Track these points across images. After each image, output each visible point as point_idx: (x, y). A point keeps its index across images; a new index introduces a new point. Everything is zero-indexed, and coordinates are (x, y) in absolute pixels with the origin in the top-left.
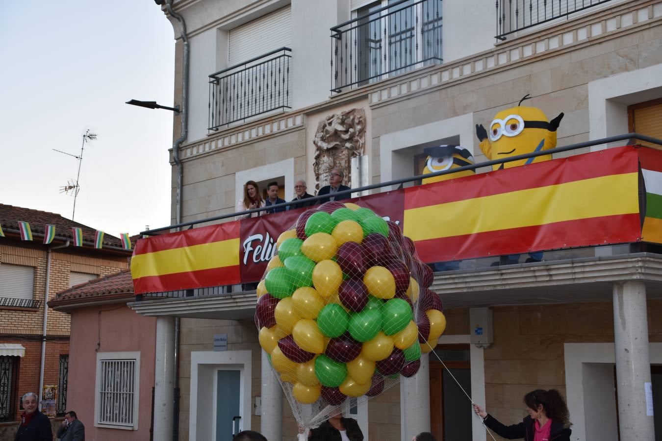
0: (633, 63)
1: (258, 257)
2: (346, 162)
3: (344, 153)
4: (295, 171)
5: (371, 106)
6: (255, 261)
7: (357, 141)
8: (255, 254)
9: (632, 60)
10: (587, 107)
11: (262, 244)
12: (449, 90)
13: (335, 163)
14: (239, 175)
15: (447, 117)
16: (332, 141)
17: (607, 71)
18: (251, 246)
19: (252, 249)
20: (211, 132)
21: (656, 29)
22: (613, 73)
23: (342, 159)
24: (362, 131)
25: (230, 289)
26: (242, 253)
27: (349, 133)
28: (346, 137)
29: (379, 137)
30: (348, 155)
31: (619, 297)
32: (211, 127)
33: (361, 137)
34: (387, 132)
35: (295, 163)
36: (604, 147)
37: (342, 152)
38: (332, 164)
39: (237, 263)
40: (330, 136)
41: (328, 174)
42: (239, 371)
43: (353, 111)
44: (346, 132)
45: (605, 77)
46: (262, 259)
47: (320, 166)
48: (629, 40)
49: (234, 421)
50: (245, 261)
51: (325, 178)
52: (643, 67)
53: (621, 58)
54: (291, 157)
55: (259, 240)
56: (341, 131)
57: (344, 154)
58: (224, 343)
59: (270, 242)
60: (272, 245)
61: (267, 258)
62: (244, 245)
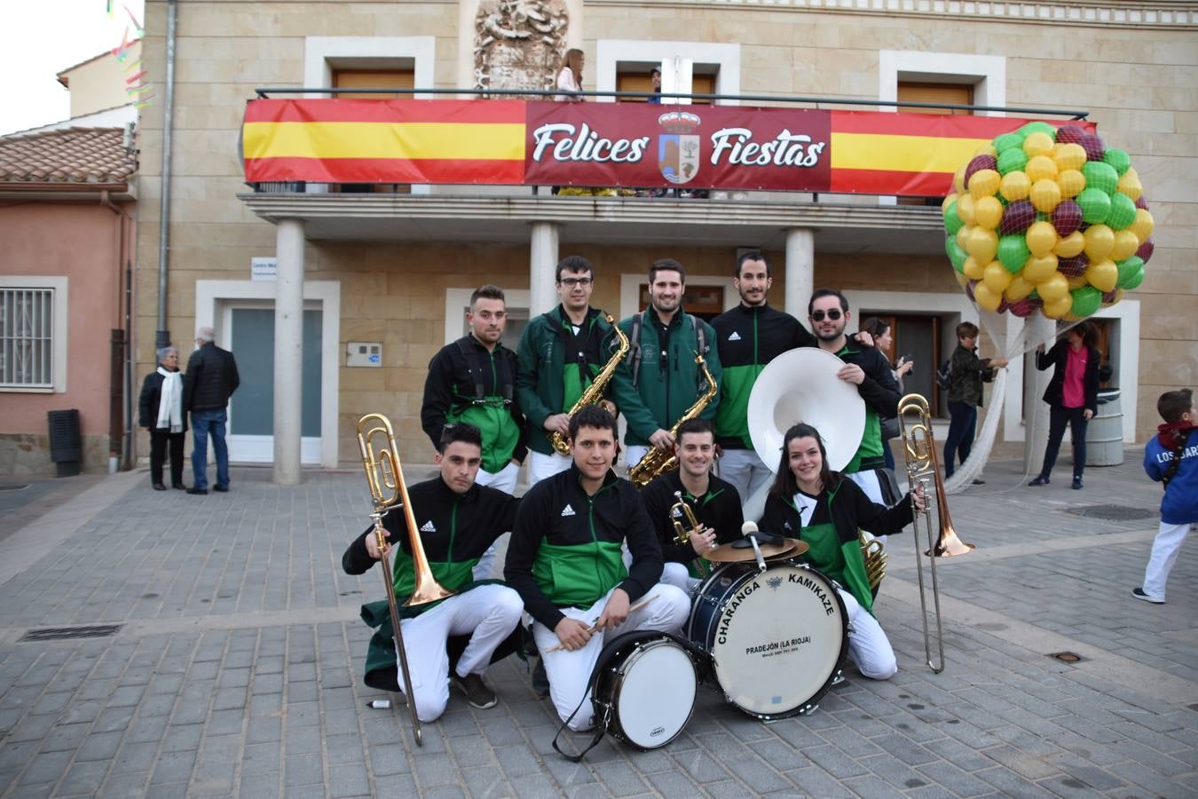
0: (924, 45)
1: (565, 153)
2: (542, 60)
3: (538, 47)
4: (437, 54)
6: (558, 158)
7: (558, 38)
8: (559, 149)
9: (924, 42)
10: (878, 72)
11: (575, 137)
12: (706, 12)
13: (526, 58)
15: (702, 40)
16: (523, 29)
17: (898, 45)
18: (551, 138)
19: (552, 141)
21: (950, 22)
22: (905, 48)
23: (537, 55)
24: (564, 28)
26: (531, 146)
27: (551, 26)
28: (546, 29)
29: (595, 40)
30: (547, 50)
33: (563, 34)
34: (608, 36)
35: (438, 44)
37: (535, 46)
38: (522, 58)
39: (522, 156)
40: (522, 22)
41: (511, 68)
44: (545, 23)
45: (898, 49)
46: (574, 155)
47: (492, 56)
48: (921, 23)
50: (537, 156)
51: (506, 73)
52: (935, 51)
53: (914, 38)
54: (429, 34)
55: (568, 132)
56: (537, 20)
57: (539, 50)
59: (589, 136)
60: (596, 141)
61: (584, 156)
62: (536, 134)
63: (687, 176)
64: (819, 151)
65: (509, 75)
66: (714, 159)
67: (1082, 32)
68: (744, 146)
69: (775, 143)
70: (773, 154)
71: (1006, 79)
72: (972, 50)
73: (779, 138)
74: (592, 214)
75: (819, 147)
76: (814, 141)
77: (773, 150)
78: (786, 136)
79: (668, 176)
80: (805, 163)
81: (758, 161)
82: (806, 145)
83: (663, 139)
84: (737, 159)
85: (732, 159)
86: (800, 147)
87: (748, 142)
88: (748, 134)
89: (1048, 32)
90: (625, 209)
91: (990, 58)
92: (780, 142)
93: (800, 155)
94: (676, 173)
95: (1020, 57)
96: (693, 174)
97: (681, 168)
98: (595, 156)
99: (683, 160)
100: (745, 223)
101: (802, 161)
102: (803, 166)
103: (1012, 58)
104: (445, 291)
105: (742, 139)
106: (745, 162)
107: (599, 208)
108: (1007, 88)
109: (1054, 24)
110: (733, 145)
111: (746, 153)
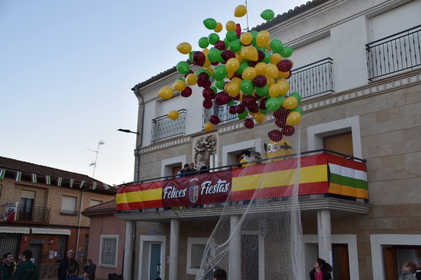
0: (324, 120)
1: (170, 196)
2: (208, 157)
4: (186, 160)
5: (219, 134)
6: (168, 198)
7: (213, 148)
8: (169, 195)
9: (324, 119)
10: (307, 137)
11: (172, 190)
14: (163, 161)
15: (250, 139)
16: (202, 148)
17: (314, 123)
18: (167, 191)
19: (167, 193)
20: (152, 143)
21: (333, 107)
22: (317, 124)
23: (206, 156)
24: (215, 144)
25: (157, 210)
26: (163, 194)
27: (209, 145)
28: (208, 146)
29: (222, 147)
30: (209, 154)
31: (320, 216)
32: (152, 141)
33: (214, 147)
34: (225, 145)
35: (187, 157)
36: (314, 154)
37: (206, 153)
38: (202, 158)
39: (161, 198)
40: (201, 146)
41: (200, 161)
42: (160, 245)
43: (211, 136)
44: (208, 144)
45: (314, 125)
46: (172, 197)
47: (197, 158)
48: (322, 111)
49: (158, 266)
50: (164, 198)
52: (329, 122)
53: (320, 118)
54: (185, 154)
55: (170, 189)
56: (206, 144)
58: (154, 232)
59: (175, 190)
60: (176, 191)
61: (174, 197)
62: (164, 191)
63: (196, 200)
64: (228, 186)
65: (199, 164)
66: (202, 193)
67: (395, 93)
68: (209, 187)
69: (217, 185)
70: (216, 189)
71: (360, 126)
72: (344, 117)
73: (218, 183)
74: (176, 215)
75: (228, 184)
76: (227, 183)
77: (216, 187)
78: (220, 181)
79: (191, 201)
80: (224, 191)
81: (213, 192)
82: (225, 184)
83: (190, 188)
84: (207, 193)
85: (206, 193)
86: (223, 185)
87: (211, 185)
88: (210, 182)
89: (378, 98)
90: (183, 213)
91: (351, 118)
92: (218, 184)
93: (223, 188)
94: (193, 200)
95: (366, 114)
96: (197, 199)
97: (194, 197)
98: (176, 196)
99: (194, 195)
100: (213, 215)
101: (223, 191)
102: (224, 192)
103: (362, 115)
104: (187, 239)
105: (209, 185)
106: (210, 193)
107: (177, 214)
108: (361, 130)
109: (380, 93)
110: (207, 187)
111: (210, 190)
